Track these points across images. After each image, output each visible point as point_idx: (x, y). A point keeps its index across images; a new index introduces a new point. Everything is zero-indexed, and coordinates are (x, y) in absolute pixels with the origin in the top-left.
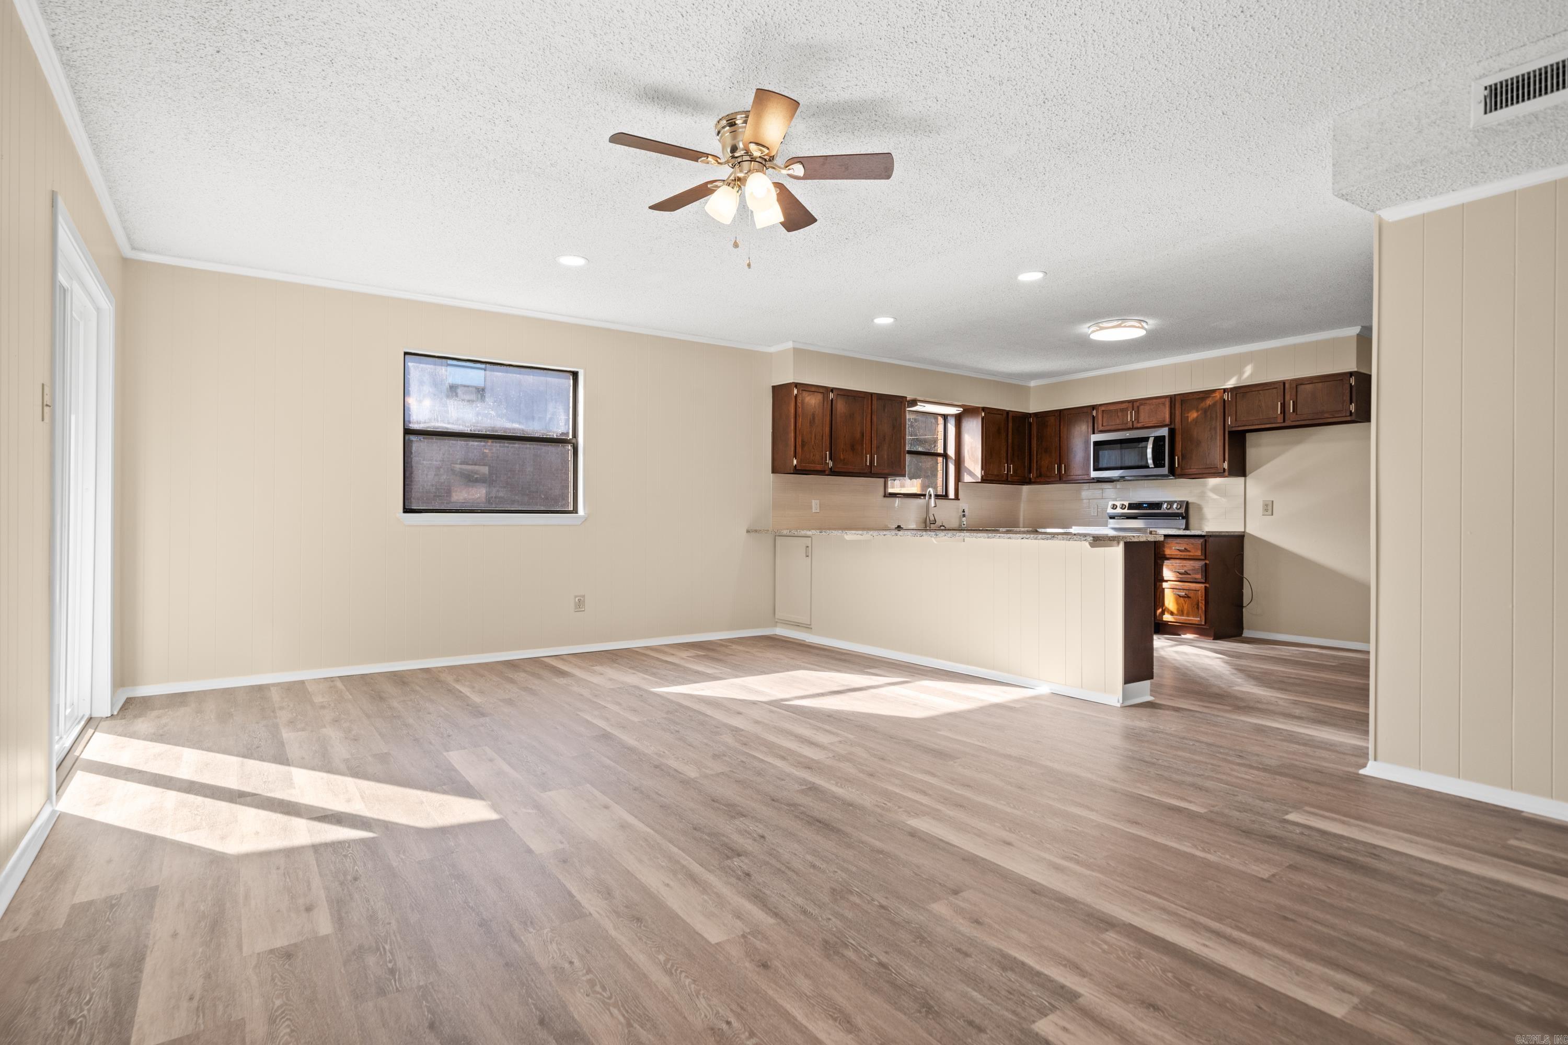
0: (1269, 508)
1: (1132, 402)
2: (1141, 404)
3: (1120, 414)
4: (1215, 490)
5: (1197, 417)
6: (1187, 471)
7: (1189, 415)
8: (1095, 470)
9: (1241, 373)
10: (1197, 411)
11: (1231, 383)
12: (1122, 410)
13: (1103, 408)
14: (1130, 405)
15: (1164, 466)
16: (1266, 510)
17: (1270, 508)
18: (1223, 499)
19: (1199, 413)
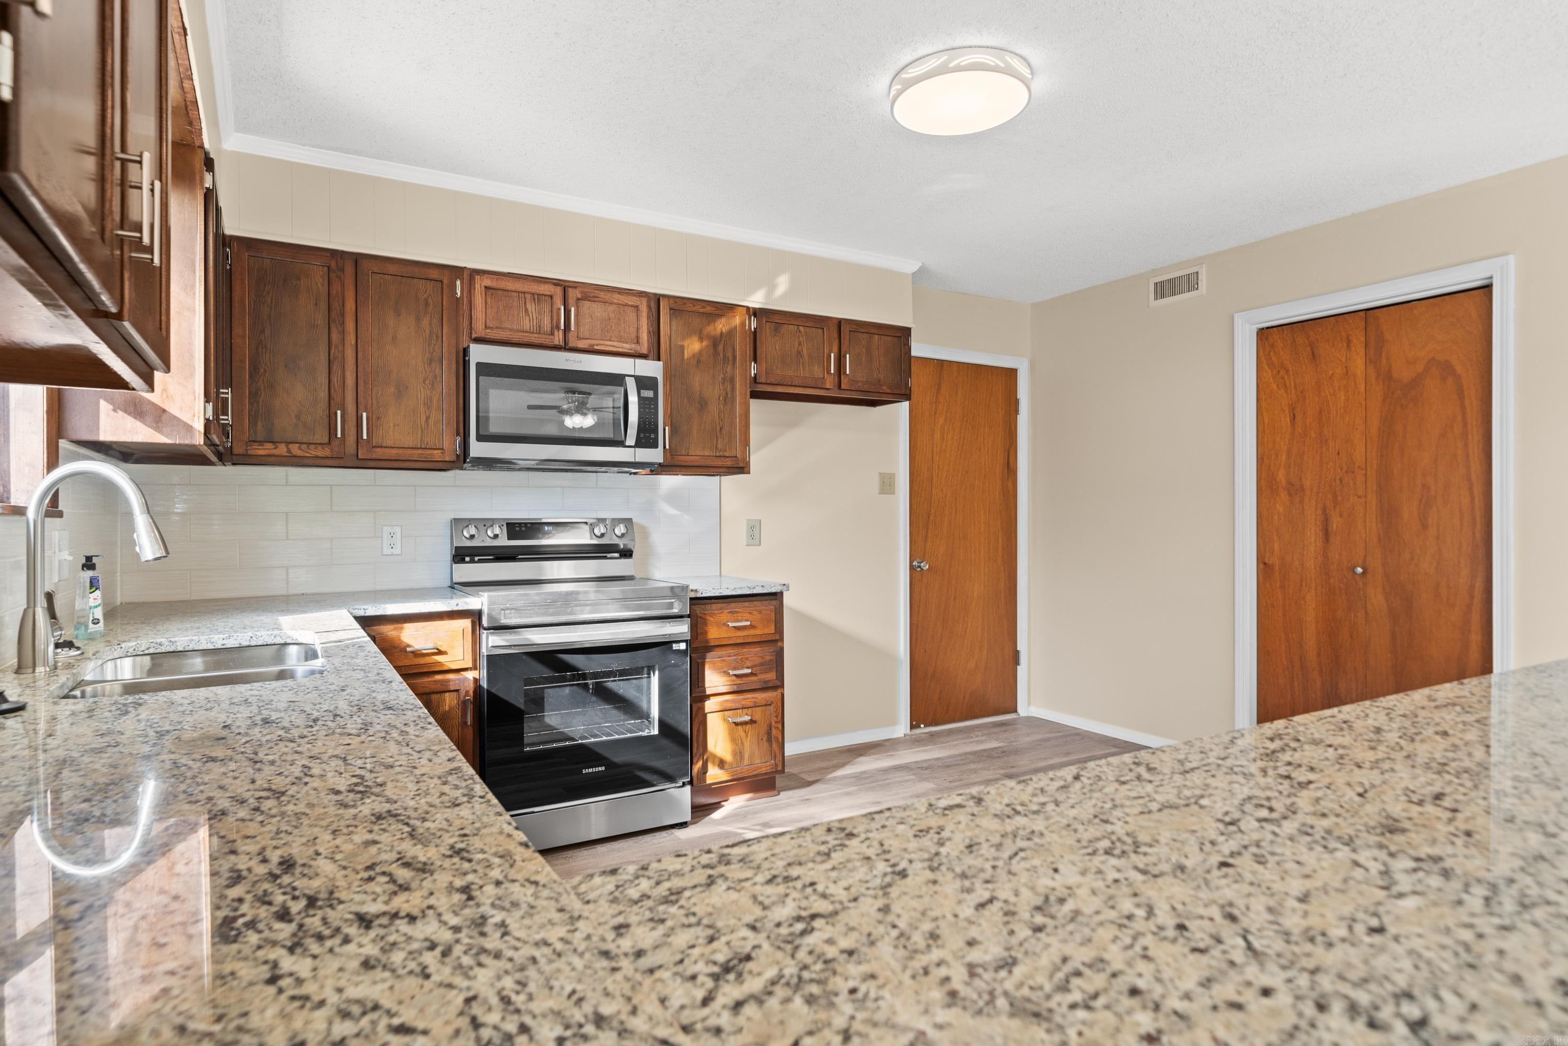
0: (754, 533)
1: (565, 286)
2: (585, 298)
3: (531, 307)
4: (673, 498)
5: (700, 352)
6: (682, 458)
7: (686, 343)
8: (480, 438)
9: (772, 288)
10: (701, 339)
11: (756, 301)
12: (538, 298)
13: (488, 282)
14: (558, 291)
15: (655, 446)
16: (752, 537)
17: (756, 533)
18: (687, 517)
19: (704, 344)
